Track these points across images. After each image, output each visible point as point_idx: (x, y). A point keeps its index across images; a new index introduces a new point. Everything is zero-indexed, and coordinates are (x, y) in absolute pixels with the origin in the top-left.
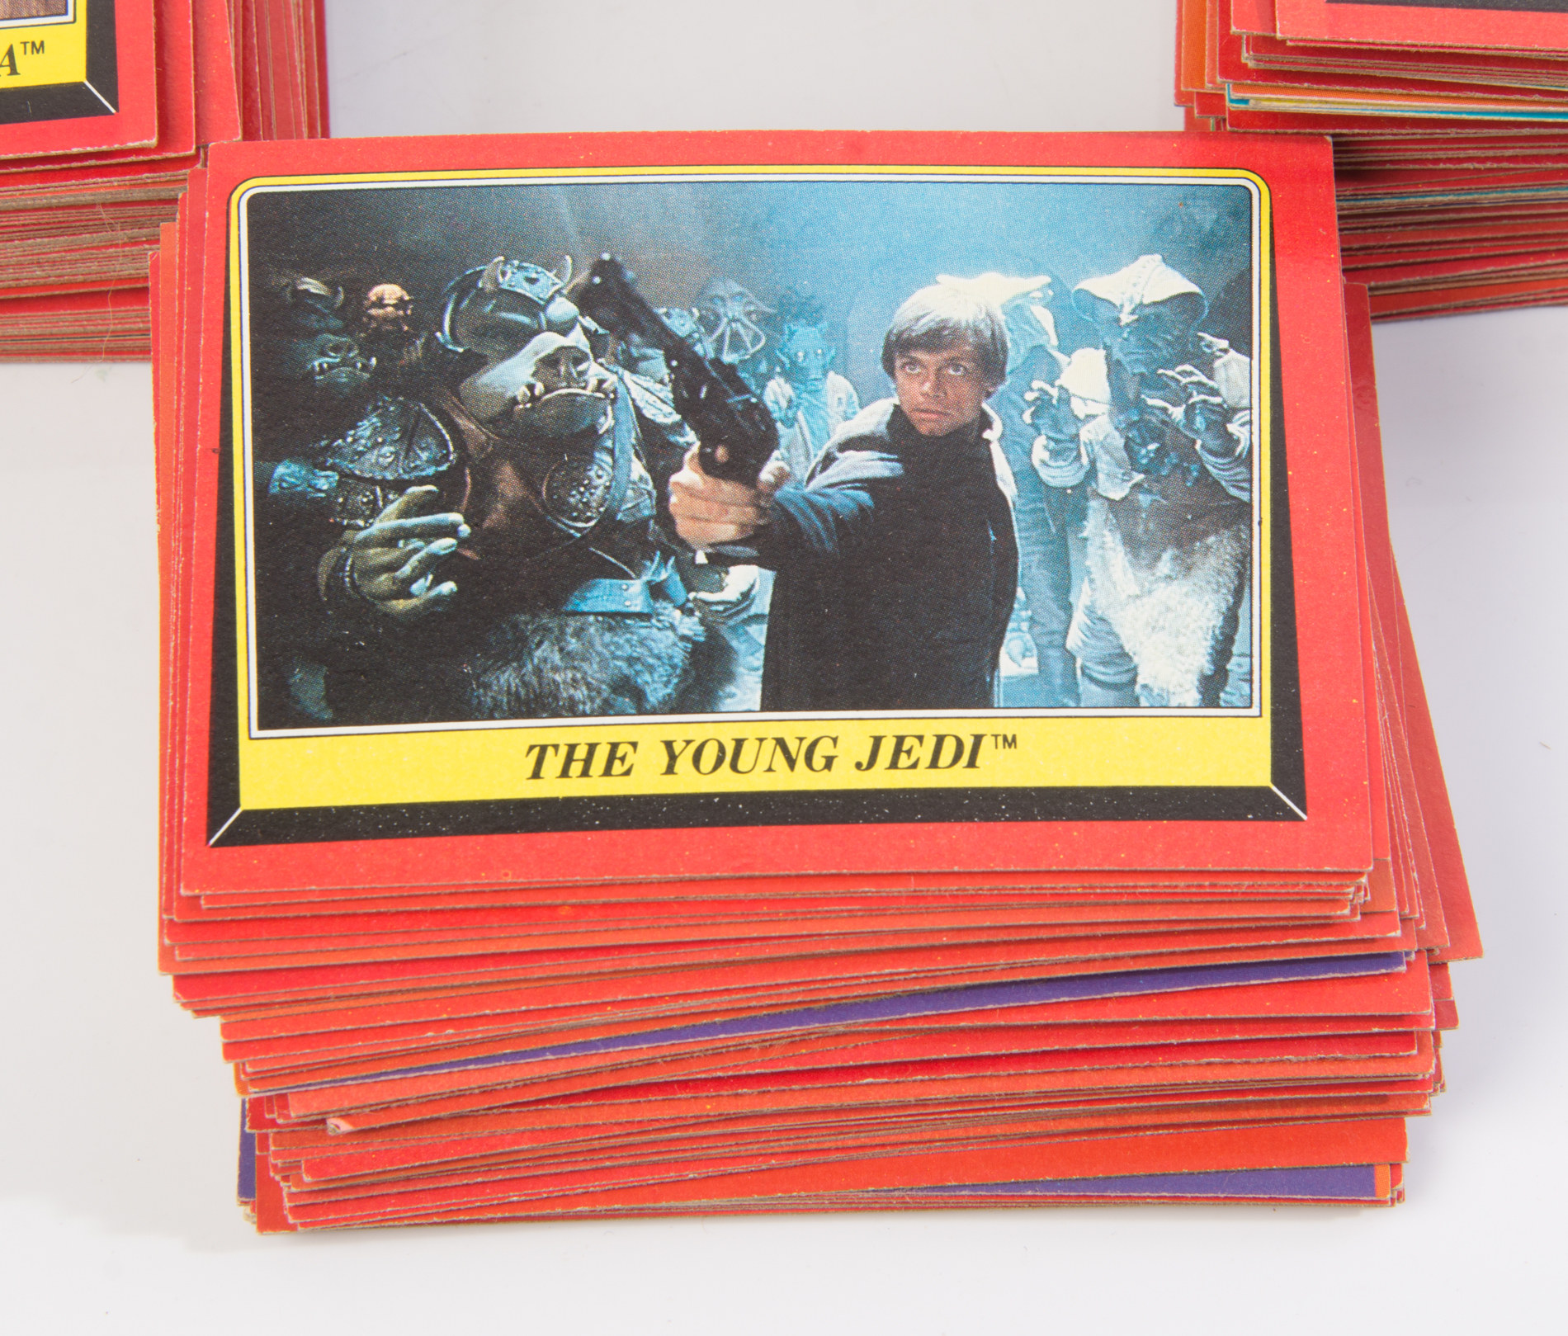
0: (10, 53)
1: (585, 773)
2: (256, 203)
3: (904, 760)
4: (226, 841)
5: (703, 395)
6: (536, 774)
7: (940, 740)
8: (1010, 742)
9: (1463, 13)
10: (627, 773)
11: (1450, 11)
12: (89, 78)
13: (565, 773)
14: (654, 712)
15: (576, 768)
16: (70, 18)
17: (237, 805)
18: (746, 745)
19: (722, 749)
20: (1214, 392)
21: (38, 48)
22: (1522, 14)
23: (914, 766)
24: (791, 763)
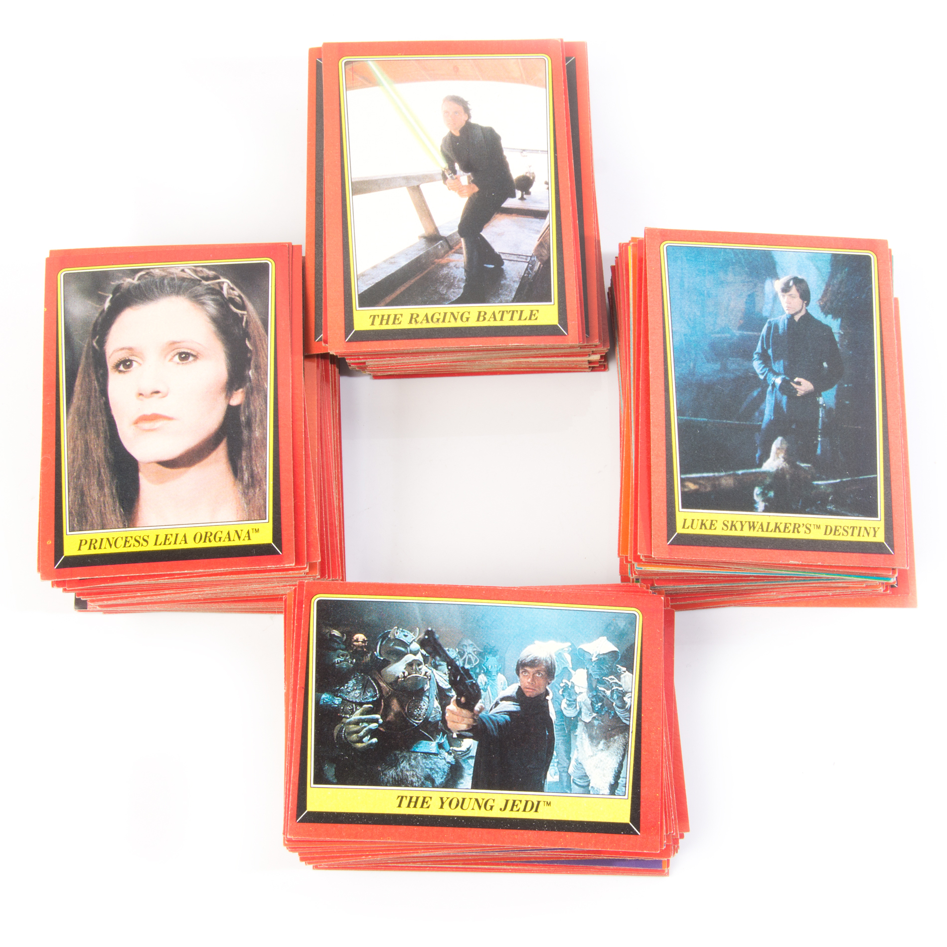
0: (248, 532)
1: (415, 806)
2: (320, 603)
3: (515, 808)
4: (301, 821)
5: (458, 679)
6: (400, 806)
7: (527, 802)
8: (549, 804)
9: (711, 549)
10: (428, 807)
11: (707, 548)
12: (273, 542)
13: (409, 806)
14: (438, 787)
15: (412, 804)
16: (267, 521)
17: (306, 809)
18: (466, 800)
19: (458, 801)
20: (620, 686)
21: (257, 531)
22: (729, 549)
23: (518, 810)
24: (480, 807)
